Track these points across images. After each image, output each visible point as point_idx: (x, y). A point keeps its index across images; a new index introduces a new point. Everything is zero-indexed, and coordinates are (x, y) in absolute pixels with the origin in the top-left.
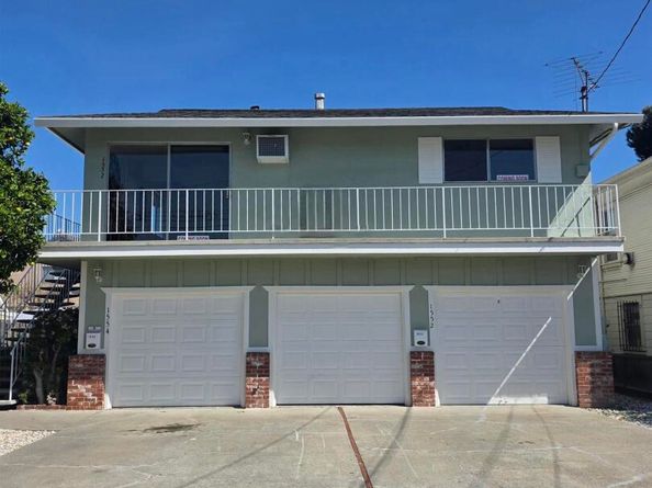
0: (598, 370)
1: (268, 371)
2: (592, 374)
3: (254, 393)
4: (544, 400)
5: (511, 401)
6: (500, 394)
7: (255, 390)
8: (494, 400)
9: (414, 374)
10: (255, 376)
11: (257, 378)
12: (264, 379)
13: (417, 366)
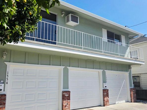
0: (134, 93)
1: (70, 98)
2: (133, 94)
3: (65, 107)
6: (118, 101)
7: (66, 105)
9: (104, 96)
10: (66, 100)
11: (67, 101)
12: (69, 101)
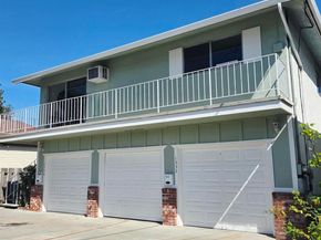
1: (97, 197)
4: (254, 229)
5: (230, 227)
6: (222, 222)
8: (218, 226)
9: (165, 203)
10: (91, 199)
13: (166, 198)
